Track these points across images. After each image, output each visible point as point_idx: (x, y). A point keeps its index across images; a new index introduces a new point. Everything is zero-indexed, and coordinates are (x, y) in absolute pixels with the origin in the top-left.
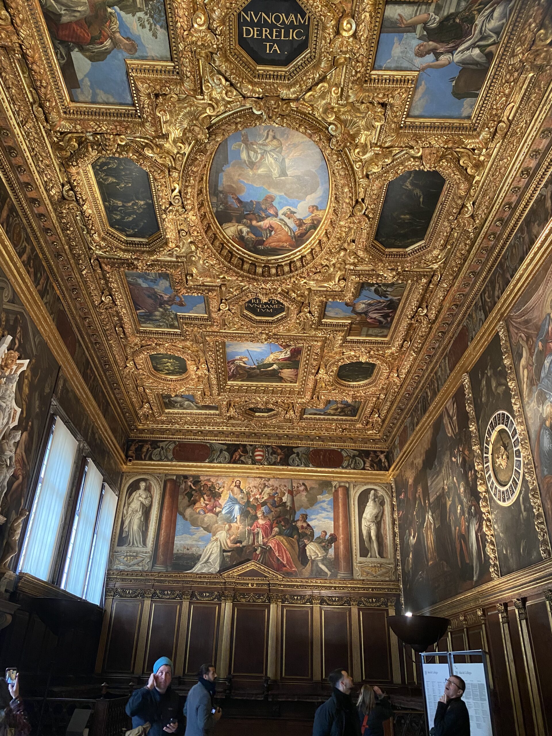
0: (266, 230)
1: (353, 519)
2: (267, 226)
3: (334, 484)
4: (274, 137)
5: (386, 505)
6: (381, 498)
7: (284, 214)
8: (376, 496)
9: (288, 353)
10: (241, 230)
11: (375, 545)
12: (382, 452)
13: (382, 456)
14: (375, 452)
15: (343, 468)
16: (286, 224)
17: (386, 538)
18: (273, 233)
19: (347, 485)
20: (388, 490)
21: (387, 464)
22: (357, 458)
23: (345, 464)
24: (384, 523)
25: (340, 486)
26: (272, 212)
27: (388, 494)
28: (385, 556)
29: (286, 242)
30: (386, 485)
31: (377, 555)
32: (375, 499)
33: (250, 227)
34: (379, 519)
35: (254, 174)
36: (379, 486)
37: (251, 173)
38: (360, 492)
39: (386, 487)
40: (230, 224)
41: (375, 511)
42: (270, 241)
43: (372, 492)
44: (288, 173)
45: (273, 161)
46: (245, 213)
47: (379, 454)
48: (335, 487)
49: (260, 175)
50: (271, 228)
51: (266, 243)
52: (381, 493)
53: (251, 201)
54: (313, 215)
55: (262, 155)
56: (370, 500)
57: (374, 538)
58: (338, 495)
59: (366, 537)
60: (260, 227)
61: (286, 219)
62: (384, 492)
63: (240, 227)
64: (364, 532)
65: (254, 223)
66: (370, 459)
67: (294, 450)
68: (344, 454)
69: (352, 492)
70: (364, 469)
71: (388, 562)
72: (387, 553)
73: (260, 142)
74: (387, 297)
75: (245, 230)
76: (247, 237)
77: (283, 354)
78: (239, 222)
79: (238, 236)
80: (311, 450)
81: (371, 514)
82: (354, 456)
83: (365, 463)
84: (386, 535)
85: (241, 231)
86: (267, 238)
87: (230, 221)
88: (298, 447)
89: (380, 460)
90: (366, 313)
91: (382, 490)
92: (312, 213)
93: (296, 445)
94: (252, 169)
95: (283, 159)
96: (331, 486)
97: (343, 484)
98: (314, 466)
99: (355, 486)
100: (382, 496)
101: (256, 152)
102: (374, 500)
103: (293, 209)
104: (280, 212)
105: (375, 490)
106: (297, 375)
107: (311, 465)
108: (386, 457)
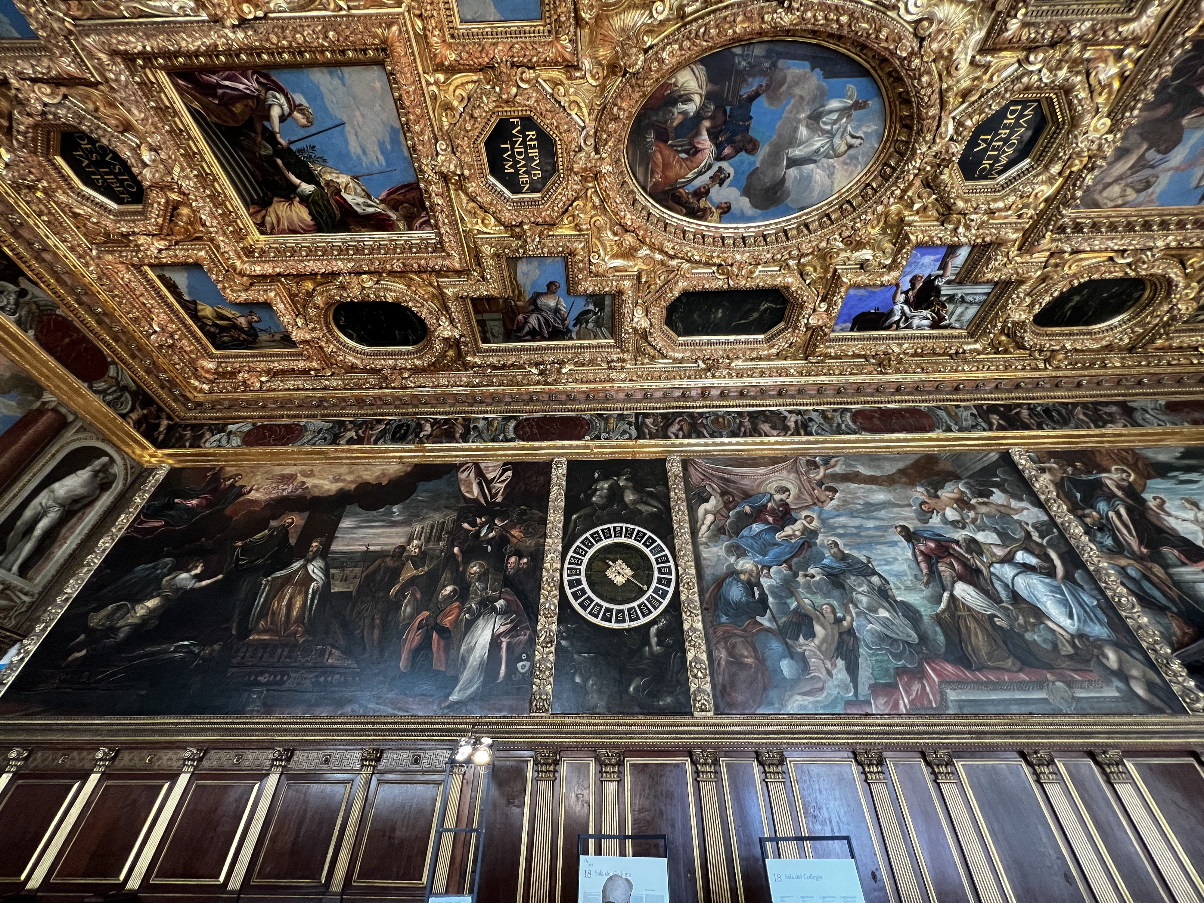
0: (691, 144)
1: (26, 478)
2: (700, 146)
3: (47, 397)
4: (850, 146)
5: (108, 493)
6: (111, 478)
7: (720, 170)
8: (104, 468)
9: (371, 210)
10: (691, 100)
11: (28, 548)
12: (169, 418)
13: (165, 422)
14: (160, 409)
15: (90, 387)
16: (700, 173)
17: (61, 546)
18: (684, 156)
19: (71, 418)
20: (132, 474)
21: (161, 437)
22: (127, 394)
23: (101, 385)
24: (81, 519)
25: (55, 410)
26: (727, 151)
27: (126, 479)
28: (30, 574)
29: (664, 176)
30: (134, 464)
31: (15, 568)
32: (99, 471)
33: (699, 116)
34: (77, 506)
35: (799, 121)
36: (123, 459)
37: (803, 116)
38: (85, 444)
39: (132, 468)
40: (703, 79)
41: (80, 491)
42: (666, 152)
43: (105, 459)
44: (791, 170)
45: (815, 147)
46: (728, 109)
47: (164, 415)
48: (44, 403)
49: (796, 130)
50: (694, 151)
51: (661, 145)
52: (118, 469)
53: (751, 118)
54: (714, 209)
55: (827, 132)
56: (89, 468)
57: (38, 531)
58: (35, 420)
59: (25, 523)
60: (698, 133)
61: (710, 173)
62: (123, 473)
63: (697, 99)
64: (28, 513)
65: (707, 124)
66: (145, 412)
67: (21, 279)
68: (112, 371)
69: (69, 434)
70: (124, 416)
71: (27, 588)
72: (39, 571)
73: (849, 128)
74: (574, 325)
75: (691, 108)
76: (675, 111)
77: (360, 200)
78: (709, 97)
79: (676, 95)
80: (58, 312)
81: (69, 491)
82: (125, 388)
83: (132, 410)
84: (66, 539)
85: (687, 99)
86: (672, 146)
87: (711, 79)
88: (36, 284)
89: (158, 425)
90: (537, 310)
91: (123, 468)
92: (718, 207)
93: (35, 278)
94: (809, 117)
95: (815, 162)
96: (39, 396)
97: (63, 410)
98: (38, 339)
99: (82, 429)
100: (115, 476)
101: (835, 122)
102: (96, 473)
103: (728, 181)
104: (724, 164)
105: (112, 460)
106: (293, 231)
107: (31, 333)
108: (169, 428)
